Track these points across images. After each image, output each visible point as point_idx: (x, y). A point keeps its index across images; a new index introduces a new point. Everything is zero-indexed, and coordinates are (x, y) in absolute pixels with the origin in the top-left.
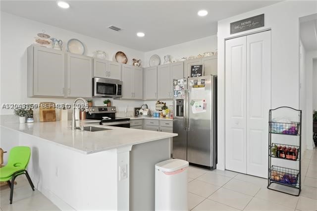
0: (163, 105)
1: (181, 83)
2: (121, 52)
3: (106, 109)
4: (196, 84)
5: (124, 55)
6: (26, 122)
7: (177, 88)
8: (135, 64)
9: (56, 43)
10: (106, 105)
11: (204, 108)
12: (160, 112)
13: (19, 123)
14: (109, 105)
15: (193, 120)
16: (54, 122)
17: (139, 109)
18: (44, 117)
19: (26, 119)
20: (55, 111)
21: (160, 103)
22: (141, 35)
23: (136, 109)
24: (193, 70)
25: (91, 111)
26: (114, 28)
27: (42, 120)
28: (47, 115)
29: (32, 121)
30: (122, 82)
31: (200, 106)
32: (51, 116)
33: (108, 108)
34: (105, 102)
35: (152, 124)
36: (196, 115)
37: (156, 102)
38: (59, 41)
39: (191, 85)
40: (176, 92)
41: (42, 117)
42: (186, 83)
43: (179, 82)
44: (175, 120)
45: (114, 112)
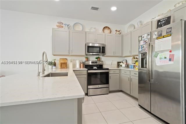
0: (137, 59)
1: (145, 38)
2: (107, 27)
3: (96, 62)
4: (161, 35)
5: (109, 28)
6: (52, 68)
7: (142, 43)
8: (117, 33)
9: (67, 26)
10: (97, 60)
11: (170, 60)
12: (135, 65)
13: (49, 68)
14: (99, 59)
15: (157, 72)
16: (66, 69)
17: (120, 62)
18: (61, 66)
19: (52, 67)
20: (67, 63)
21: (135, 58)
22: (114, 9)
23: (118, 63)
24: (159, 23)
25: (87, 63)
26: (93, 8)
27: (60, 68)
28: (62, 65)
29: (55, 68)
30: (105, 45)
31: (165, 58)
32: (64, 66)
33: (98, 62)
34: (96, 58)
35: (125, 73)
36: (161, 67)
37: (132, 58)
38: (68, 25)
39: (154, 37)
40: (140, 46)
41: (60, 66)
42: (149, 37)
43: (143, 37)
44: (140, 71)
45: (101, 64)
